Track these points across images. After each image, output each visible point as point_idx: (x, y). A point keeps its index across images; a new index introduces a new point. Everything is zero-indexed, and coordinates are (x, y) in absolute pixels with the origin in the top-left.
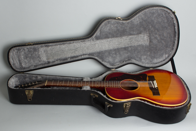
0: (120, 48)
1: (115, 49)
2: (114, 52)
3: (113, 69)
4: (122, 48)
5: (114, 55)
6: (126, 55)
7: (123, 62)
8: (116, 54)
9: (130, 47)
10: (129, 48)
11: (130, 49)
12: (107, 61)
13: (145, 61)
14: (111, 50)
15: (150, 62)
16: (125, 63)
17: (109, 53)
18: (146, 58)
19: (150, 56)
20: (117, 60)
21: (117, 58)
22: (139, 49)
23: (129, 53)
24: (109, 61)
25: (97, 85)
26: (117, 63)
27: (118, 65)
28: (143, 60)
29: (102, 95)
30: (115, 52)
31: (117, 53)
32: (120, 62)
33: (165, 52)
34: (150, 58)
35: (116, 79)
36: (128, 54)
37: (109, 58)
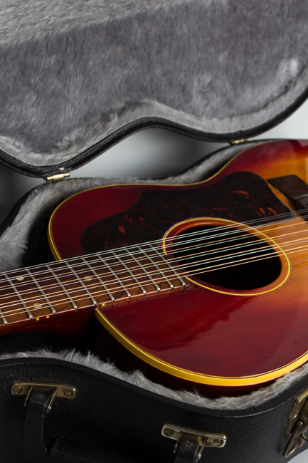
0: (84, 31)
1: (59, 39)
2: (53, 60)
3: (54, 169)
4: (95, 29)
5: (55, 83)
6: (119, 75)
7: (106, 118)
8: (60, 70)
9: (142, 18)
10: (136, 25)
11: (138, 32)
12: (13, 124)
13: (207, 105)
14: (32, 48)
15: (226, 110)
16: (115, 125)
17: (24, 69)
18: (210, 84)
19: (227, 70)
20: (69, 114)
21: (71, 97)
22: (185, 29)
23: (133, 63)
24: (25, 126)
25: (38, 306)
26: (69, 131)
27: (79, 141)
28: (197, 101)
29: (108, 369)
30: (58, 62)
31: (71, 67)
32: (86, 120)
33: (291, 45)
34: (228, 86)
35: (122, 230)
36: (126, 65)
37: (21, 102)
